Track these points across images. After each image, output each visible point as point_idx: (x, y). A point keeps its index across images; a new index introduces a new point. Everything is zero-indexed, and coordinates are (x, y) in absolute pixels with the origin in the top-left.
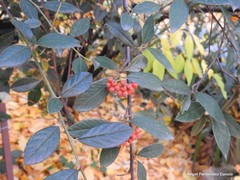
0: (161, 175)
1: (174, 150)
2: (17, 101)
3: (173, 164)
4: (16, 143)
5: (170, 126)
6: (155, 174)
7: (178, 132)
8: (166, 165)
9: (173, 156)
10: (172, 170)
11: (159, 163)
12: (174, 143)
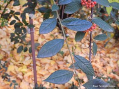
0: (106, 61)
1: (114, 50)
2: (38, 21)
3: (113, 57)
4: (37, 41)
5: (113, 38)
6: (103, 61)
7: (117, 41)
8: (109, 57)
9: (113, 53)
10: (112, 59)
11: (105, 55)
12: (114, 47)
